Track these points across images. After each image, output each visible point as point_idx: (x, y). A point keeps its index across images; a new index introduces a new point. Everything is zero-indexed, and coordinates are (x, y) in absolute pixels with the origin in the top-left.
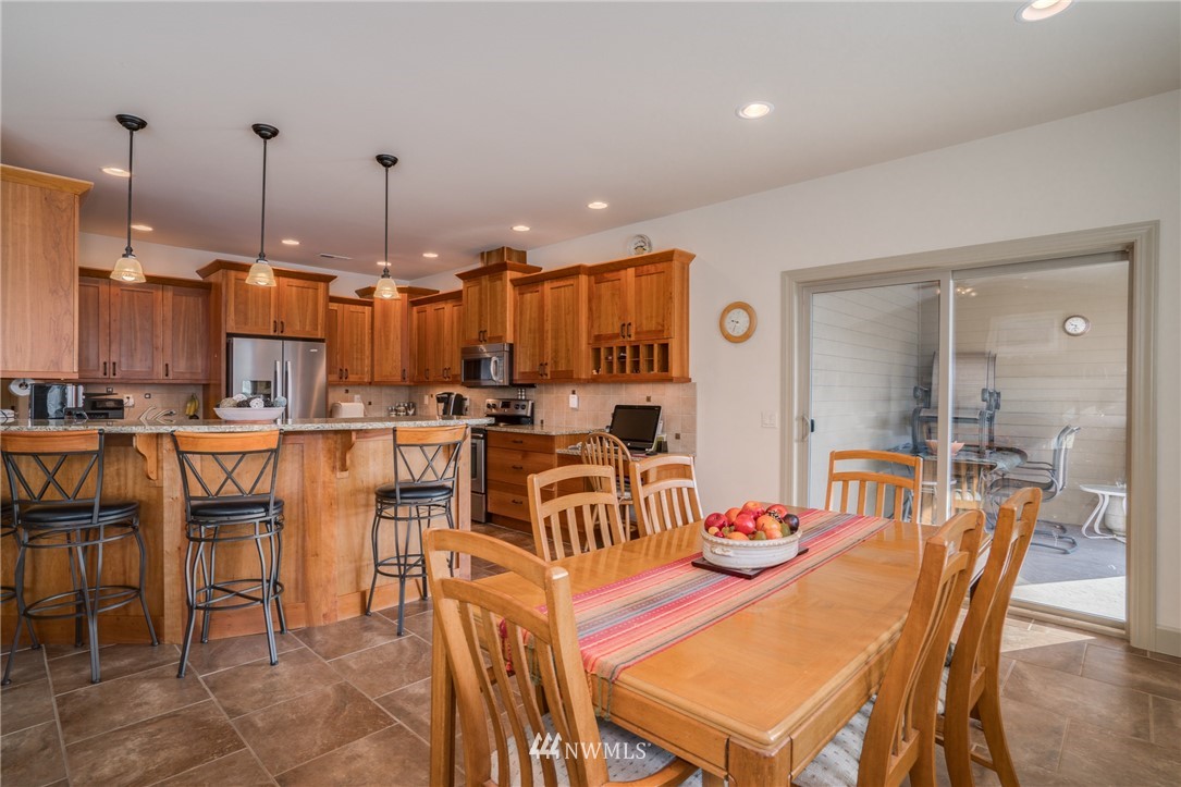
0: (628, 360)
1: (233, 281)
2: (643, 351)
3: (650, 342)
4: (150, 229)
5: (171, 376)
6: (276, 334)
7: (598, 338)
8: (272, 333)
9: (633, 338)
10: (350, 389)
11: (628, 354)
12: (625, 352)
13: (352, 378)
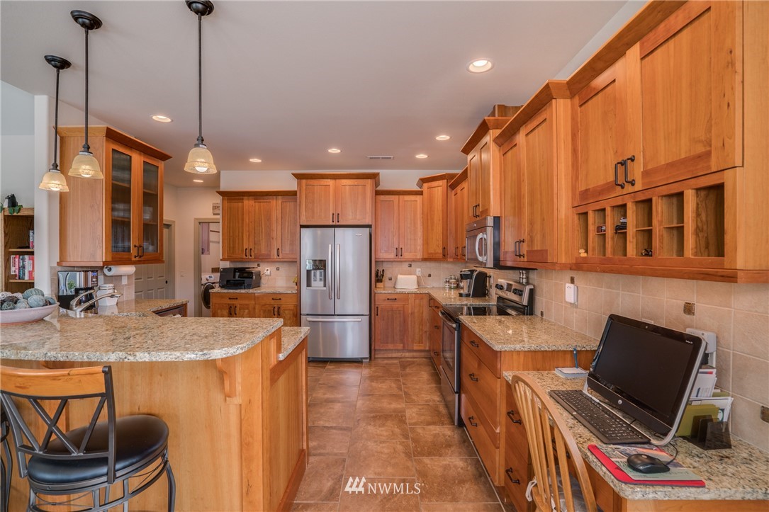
0: (631, 231)
1: (304, 187)
2: (661, 210)
3: (675, 189)
4: (260, 161)
5: (281, 256)
6: (334, 224)
7: (585, 194)
8: (331, 223)
9: (638, 186)
10: (413, 264)
11: (632, 219)
12: (625, 216)
13: (407, 255)
